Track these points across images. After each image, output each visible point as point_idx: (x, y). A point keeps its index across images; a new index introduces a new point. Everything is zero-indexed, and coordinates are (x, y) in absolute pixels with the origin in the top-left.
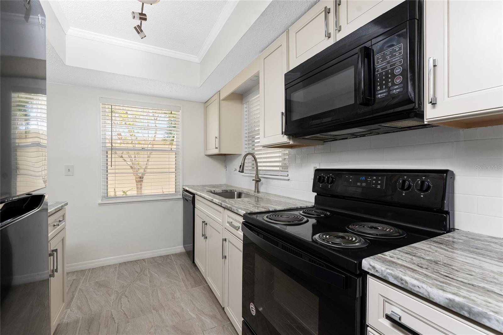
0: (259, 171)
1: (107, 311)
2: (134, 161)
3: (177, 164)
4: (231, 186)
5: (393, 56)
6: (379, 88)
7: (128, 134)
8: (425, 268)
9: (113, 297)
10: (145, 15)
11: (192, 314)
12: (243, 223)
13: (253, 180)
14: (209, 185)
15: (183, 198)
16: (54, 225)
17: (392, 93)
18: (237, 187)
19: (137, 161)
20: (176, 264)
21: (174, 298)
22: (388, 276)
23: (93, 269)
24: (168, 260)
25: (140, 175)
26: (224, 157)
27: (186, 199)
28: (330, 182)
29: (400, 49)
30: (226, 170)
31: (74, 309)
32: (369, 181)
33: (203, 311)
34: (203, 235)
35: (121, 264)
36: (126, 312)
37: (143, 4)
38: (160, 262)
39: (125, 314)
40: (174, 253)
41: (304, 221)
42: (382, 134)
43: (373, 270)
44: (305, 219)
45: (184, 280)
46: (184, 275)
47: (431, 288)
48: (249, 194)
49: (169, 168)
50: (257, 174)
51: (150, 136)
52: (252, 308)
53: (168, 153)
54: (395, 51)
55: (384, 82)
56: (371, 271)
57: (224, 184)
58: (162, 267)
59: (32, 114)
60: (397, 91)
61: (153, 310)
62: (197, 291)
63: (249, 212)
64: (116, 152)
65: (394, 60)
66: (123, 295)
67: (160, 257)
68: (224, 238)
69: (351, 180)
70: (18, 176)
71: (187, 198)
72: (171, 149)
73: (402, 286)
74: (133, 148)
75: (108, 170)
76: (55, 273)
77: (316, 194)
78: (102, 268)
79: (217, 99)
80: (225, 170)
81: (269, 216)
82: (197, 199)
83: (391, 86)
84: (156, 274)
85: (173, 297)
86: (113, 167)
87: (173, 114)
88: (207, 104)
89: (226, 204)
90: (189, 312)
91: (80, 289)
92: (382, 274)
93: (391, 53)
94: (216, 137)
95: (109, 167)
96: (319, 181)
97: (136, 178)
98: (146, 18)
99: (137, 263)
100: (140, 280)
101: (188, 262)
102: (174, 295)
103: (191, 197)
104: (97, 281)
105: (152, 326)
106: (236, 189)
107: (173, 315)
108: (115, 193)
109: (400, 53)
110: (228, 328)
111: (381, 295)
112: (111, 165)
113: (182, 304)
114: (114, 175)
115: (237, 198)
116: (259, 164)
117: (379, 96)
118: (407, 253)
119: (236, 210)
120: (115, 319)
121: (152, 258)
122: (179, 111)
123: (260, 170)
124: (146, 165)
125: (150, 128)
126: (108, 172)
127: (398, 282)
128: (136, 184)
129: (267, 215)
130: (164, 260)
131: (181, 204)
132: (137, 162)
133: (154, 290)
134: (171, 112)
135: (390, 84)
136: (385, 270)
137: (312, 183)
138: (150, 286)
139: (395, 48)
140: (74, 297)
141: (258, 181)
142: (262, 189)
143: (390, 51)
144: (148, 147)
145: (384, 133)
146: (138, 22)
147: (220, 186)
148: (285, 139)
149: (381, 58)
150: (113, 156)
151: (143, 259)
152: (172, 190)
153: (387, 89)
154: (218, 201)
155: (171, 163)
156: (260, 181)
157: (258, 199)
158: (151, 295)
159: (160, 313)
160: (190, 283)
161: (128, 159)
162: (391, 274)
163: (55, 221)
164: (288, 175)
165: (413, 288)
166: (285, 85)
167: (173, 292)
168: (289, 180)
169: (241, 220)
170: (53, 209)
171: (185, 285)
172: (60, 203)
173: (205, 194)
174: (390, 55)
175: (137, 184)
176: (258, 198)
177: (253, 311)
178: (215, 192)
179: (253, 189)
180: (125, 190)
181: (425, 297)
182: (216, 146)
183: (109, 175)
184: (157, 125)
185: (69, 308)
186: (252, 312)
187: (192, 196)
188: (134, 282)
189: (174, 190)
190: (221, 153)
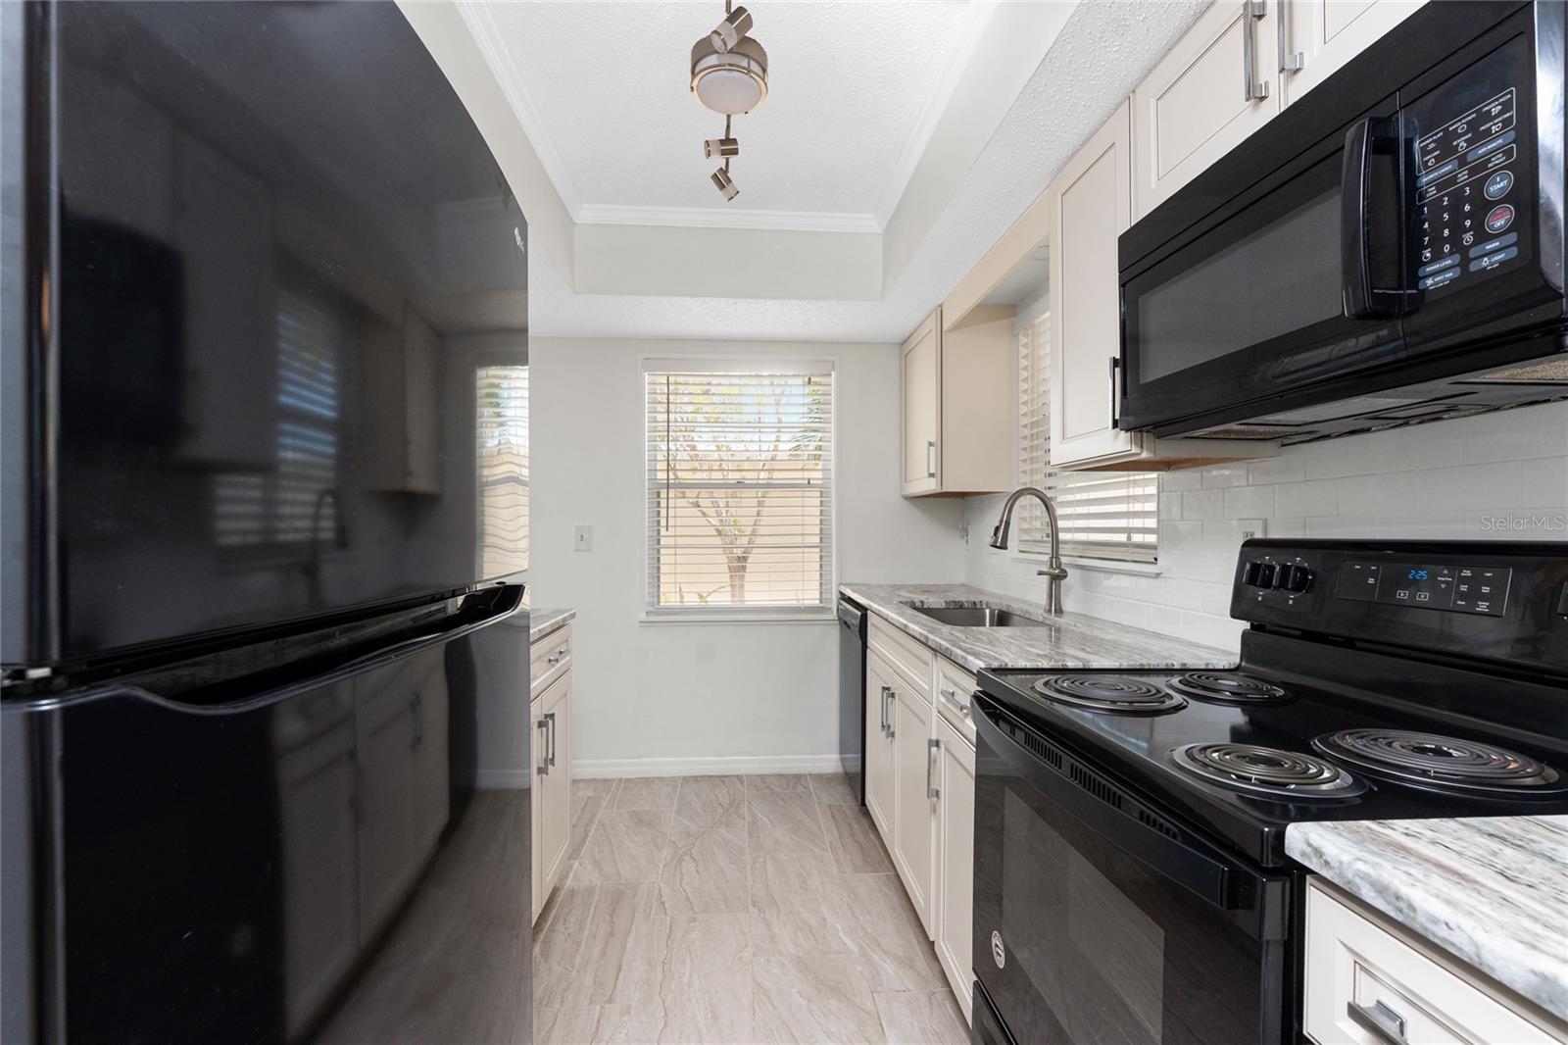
0: (1060, 546)
1: (650, 883)
2: (724, 515)
3: (824, 522)
4: (980, 592)
5: (1478, 136)
6: (1428, 255)
7: (713, 447)
8: (1524, 882)
9: (666, 853)
10: (734, 141)
11: (847, 941)
12: (976, 697)
13: (1040, 573)
14: (912, 585)
15: (840, 619)
16: (550, 661)
17: (1479, 268)
18: (994, 595)
19: (732, 516)
20: (819, 803)
21: (806, 890)
22: (1358, 881)
23: (628, 780)
24: (800, 789)
25: (738, 552)
26: (960, 500)
27: (845, 623)
28: (1290, 586)
29: (1506, 107)
30: (967, 543)
31: (586, 861)
32: (1443, 586)
33: (879, 939)
34: (883, 726)
35: (686, 779)
36: (689, 895)
37: (729, 116)
38: (778, 790)
39: (688, 898)
40: (815, 772)
41: (1169, 703)
42: (1511, 408)
43: (1314, 860)
44: (1178, 699)
45: (835, 849)
46: (836, 835)
47: (1486, 931)
48: (1027, 616)
49: (803, 535)
50: (1055, 555)
51: (764, 447)
52: (996, 945)
53: (800, 494)
54: (1488, 117)
55: (1446, 232)
56: (1311, 862)
57: (958, 583)
58: (781, 803)
59: (509, 413)
60: (1496, 258)
61: (750, 906)
62: (870, 884)
63: (995, 665)
64: (684, 493)
65: (1484, 150)
66: (687, 854)
67: (780, 776)
68: (934, 738)
69: (1371, 581)
70: (486, 549)
71: (849, 620)
72: (809, 483)
73: (1400, 918)
74: (722, 482)
75: (662, 539)
76: (550, 767)
77: (1245, 625)
78: (647, 782)
79: (934, 332)
80: (964, 541)
81: (1052, 682)
82: (873, 625)
83: (1471, 246)
84: (765, 819)
85: (804, 886)
86: (671, 531)
87: (816, 384)
88: (907, 348)
89: (938, 640)
90: (841, 934)
91: (600, 821)
92: (1341, 875)
93: (1472, 126)
94: (931, 444)
95: (663, 531)
96: (1252, 580)
97: (730, 561)
98: (737, 149)
99: (723, 782)
100: (727, 827)
101: (849, 804)
102: (804, 882)
103: (857, 615)
104: (634, 809)
105: (747, 945)
106: (990, 600)
107: (800, 929)
108: (682, 597)
109: (1506, 123)
110: (944, 1004)
111: (1344, 944)
112: (667, 526)
113: (824, 909)
114: (672, 551)
115: (991, 625)
116: (1061, 524)
117: (1429, 282)
118: (1491, 835)
119: (963, 657)
120: (666, 906)
121: (760, 776)
122: (831, 375)
123: (1066, 542)
124: (755, 525)
125: (763, 427)
126: (662, 543)
127: (1389, 903)
128: (728, 575)
129: (1046, 678)
130: (788, 786)
131: (834, 635)
132: (733, 519)
133: (759, 857)
134: (810, 379)
135: (1468, 238)
136: (1350, 864)
137: (1232, 587)
138: (749, 845)
139: (1485, 106)
140: (587, 835)
141: (1057, 577)
142: (1069, 604)
143: (1470, 118)
144: (758, 479)
145: (1518, 406)
146: (719, 162)
147: (948, 588)
148: (1120, 443)
149: (1434, 150)
150: (672, 503)
151: (737, 776)
152: (812, 598)
153: (1457, 258)
154: (920, 630)
155: (807, 520)
156: (1066, 577)
157: (1056, 634)
158: (749, 867)
159: (768, 917)
160: (851, 860)
161: (711, 512)
162: (1365, 877)
163: (550, 652)
164: (1156, 559)
165: (1431, 927)
166: (1120, 272)
167: (805, 874)
168: (1158, 575)
169: (973, 687)
170: (548, 623)
171: (838, 861)
172: (561, 612)
173: (889, 610)
174: (1470, 135)
175: (731, 576)
176: (1058, 630)
177: (1000, 956)
178: (926, 606)
179: (1043, 600)
180: (704, 589)
181: (1466, 959)
182: (929, 470)
183: (662, 551)
184: (785, 419)
185: (577, 859)
186: (997, 958)
187: (860, 613)
188: (712, 827)
189: (818, 597)
190: (944, 490)
